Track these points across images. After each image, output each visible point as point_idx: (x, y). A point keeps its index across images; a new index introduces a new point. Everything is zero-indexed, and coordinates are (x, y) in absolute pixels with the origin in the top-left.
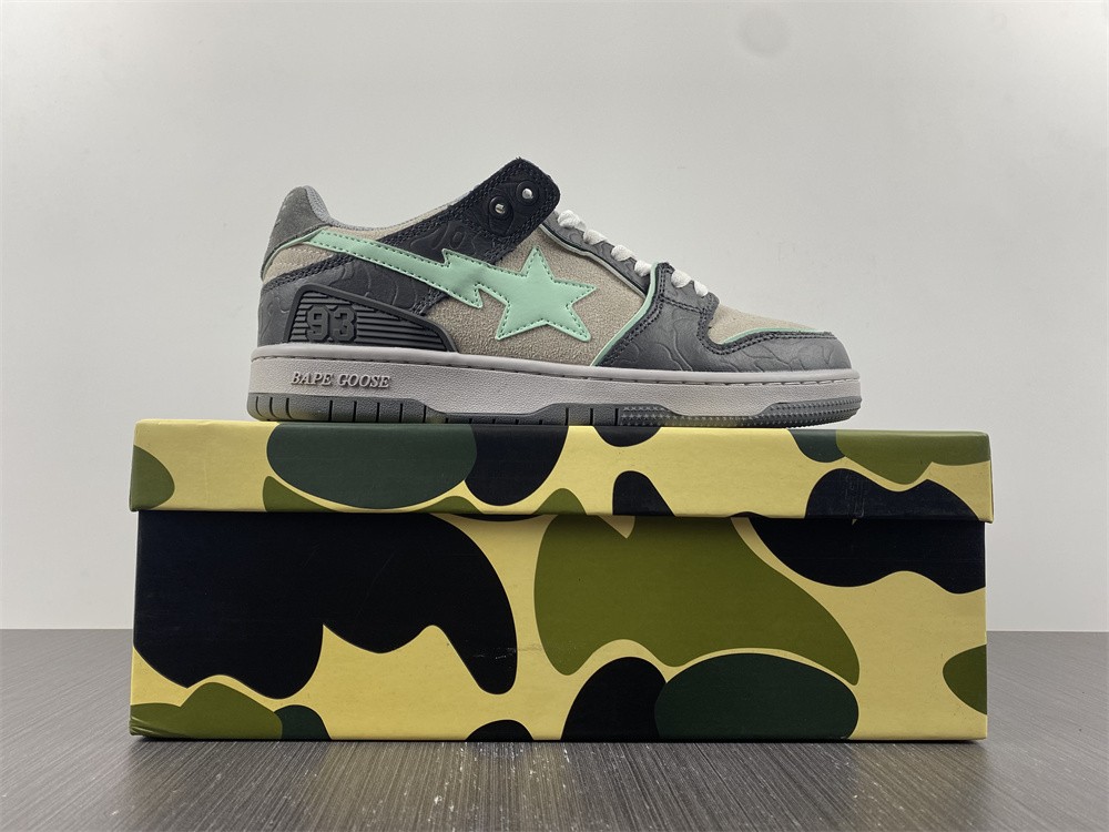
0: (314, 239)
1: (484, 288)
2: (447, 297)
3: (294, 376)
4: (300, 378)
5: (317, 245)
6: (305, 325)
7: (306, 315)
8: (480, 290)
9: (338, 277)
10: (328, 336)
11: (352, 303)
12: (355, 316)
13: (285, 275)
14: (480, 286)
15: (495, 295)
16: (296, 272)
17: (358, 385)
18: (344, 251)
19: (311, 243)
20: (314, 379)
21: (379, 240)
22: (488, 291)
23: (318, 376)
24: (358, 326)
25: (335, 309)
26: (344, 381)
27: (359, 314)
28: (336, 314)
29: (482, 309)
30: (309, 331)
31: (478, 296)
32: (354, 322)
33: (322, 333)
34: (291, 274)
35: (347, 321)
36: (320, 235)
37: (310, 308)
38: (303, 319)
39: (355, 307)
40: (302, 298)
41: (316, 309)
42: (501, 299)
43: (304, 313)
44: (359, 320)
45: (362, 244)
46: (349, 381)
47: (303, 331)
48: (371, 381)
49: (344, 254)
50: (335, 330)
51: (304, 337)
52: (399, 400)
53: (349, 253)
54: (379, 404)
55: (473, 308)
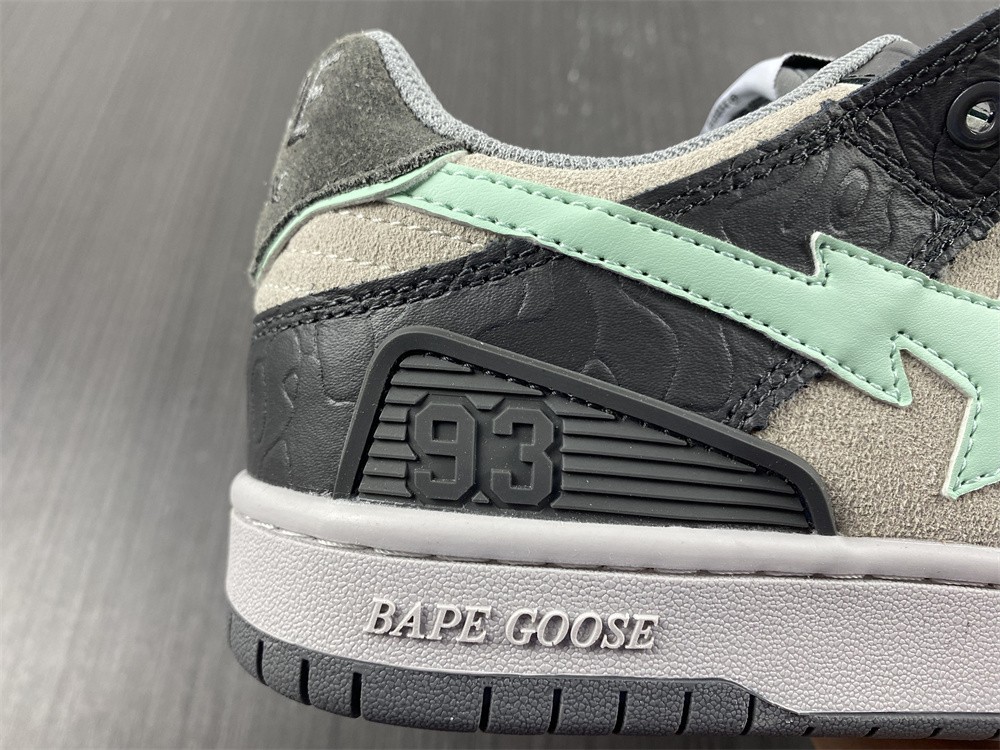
0: (426, 190)
1: (914, 347)
2: (824, 376)
3: (375, 614)
4: (396, 616)
5: (435, 208)
6: (404, 451)
7: (408, 422)
8: (905, 353)
9: (504, 313)
10: (473, 490)
11: (546, 391)
12: (557, 433)
13: (336, 292)
14: (903, 341)
15: (943, 367)
16: (372, 288)
17: (566, 642)
18: (519, 233)
19: (415, 201)
20: (438, 622)
21: (630, 202)
22: (926, 355)
23: (449, 614)
24: (567, 464)
25: (497, 409)
26: (527, 632)
27: (567, 427)
28: (500, 423)
29: (909, 409)
30: (416, 471)
31: (900, 372)
32: (553, 450)
33: (456, 480)
34: (357, 293)
35: (533, 445)
36: (441, 176)
37: (420, 404)
38: (399, 433)
39: (557, 406)
40: (396, 369)
41: (438, 406)
42: (958, 378)
43: (401, 415)
44: (567, 445)
45: (575, 211)
46: (540, 629)
47: (400, 470)
48: (605, 630)
49: (521, 243)
50: (498, 472)
51: (400, 488)
52: (681, 683)
53: (539, 240)
54: (623, 695)
55: (884, 403)
